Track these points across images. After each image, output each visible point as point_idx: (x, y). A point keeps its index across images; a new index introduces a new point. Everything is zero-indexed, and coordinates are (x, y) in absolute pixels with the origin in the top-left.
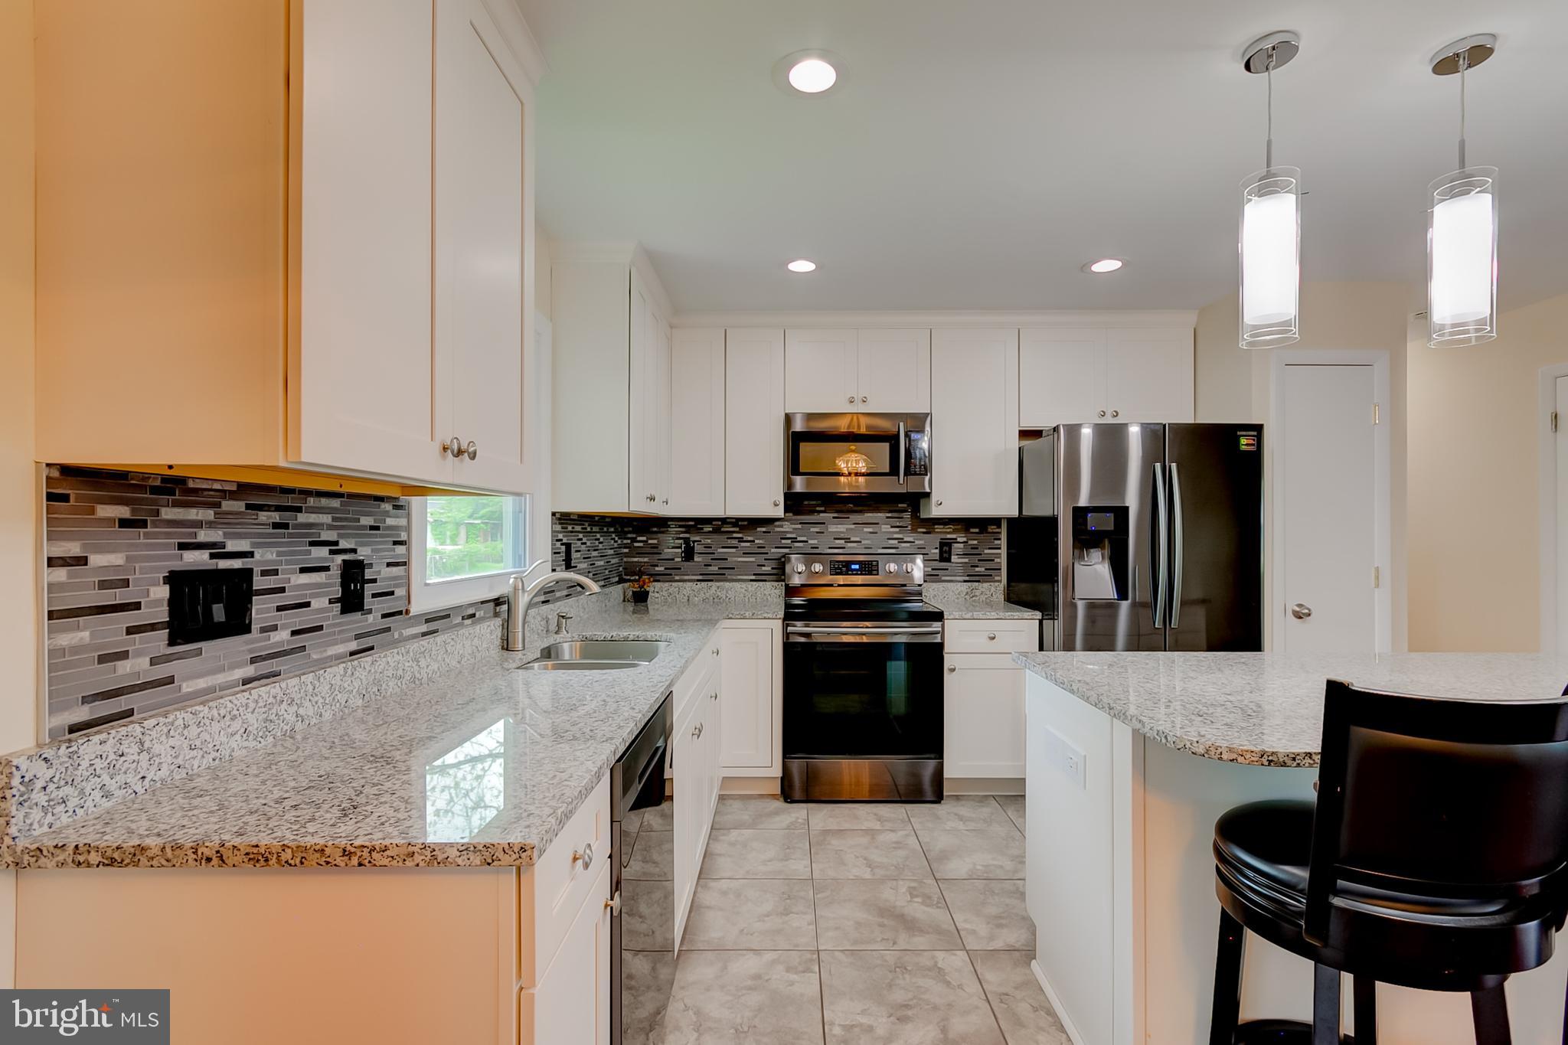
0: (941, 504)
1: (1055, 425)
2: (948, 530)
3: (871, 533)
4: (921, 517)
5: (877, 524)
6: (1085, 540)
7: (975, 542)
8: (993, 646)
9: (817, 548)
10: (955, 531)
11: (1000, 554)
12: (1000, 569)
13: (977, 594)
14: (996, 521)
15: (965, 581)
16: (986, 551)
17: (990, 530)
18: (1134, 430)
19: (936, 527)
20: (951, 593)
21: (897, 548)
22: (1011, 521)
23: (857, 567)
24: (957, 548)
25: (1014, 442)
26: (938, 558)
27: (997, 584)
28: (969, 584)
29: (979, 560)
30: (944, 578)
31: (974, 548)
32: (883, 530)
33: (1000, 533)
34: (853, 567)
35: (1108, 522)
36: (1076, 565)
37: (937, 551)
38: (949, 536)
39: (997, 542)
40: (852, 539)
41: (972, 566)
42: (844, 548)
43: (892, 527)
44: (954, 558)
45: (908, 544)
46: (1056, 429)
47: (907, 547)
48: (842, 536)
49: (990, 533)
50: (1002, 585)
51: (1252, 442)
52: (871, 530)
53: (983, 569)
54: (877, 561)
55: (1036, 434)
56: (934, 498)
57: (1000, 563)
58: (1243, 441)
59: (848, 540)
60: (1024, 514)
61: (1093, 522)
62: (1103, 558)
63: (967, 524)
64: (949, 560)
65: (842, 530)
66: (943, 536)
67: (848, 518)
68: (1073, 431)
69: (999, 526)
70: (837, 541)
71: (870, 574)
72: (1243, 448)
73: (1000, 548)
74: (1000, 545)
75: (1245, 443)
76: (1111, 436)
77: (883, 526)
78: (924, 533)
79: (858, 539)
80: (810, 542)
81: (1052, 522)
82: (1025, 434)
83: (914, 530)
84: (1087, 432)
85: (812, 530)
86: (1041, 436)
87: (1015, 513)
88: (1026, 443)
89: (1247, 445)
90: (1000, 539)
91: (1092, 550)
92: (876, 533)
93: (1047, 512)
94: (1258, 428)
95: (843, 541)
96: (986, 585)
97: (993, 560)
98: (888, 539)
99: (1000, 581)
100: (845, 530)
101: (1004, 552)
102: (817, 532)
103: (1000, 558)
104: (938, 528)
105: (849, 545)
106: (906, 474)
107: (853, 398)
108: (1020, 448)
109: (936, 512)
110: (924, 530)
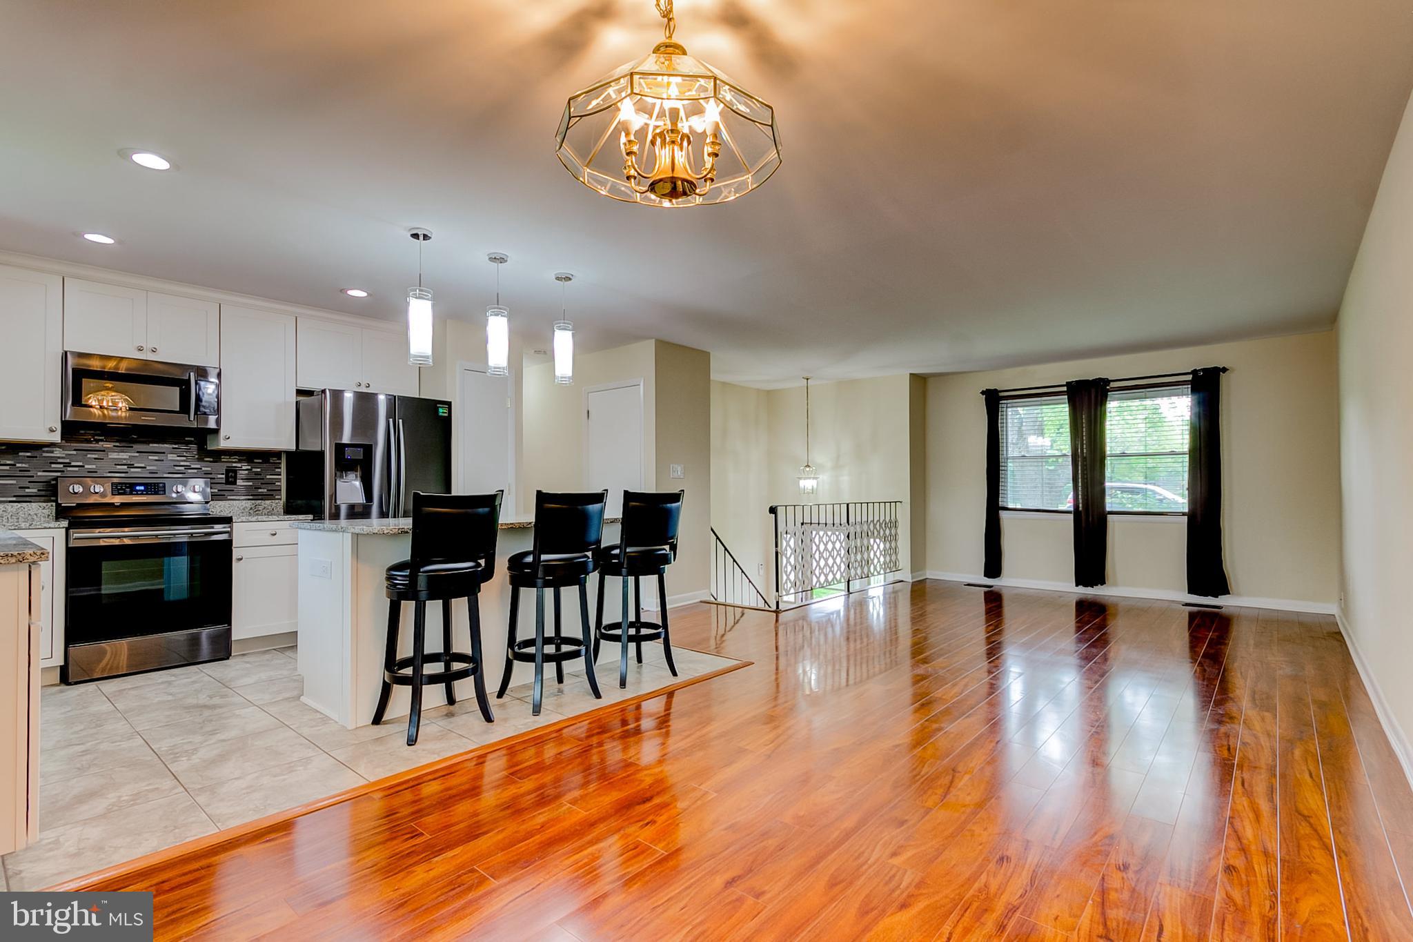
0: (229, 438)
1: (323, 388)
2: (234, 460)
3: (156, 460)
4: (208, 449)
5: (164, 453)
6: (344, 465)
7: (259, 470)
8: (274, 540)
9: (96, 472)
10: (240, 461)
11: (280, 479)
12: (280, 490)
13: (260, 509)
14: (277, 454)
15: (249, 500)
16: (268, 477)
17: (271, 461)
18: (382, 398)
19: (223, 457)
20: (236, 508)
21: (185, 473)
22: (288, 453)
23: (142, 488)
24: (242, 474)
25: (293, 398)
26: (224, 482)
27: (277, 501)
28: (253, 501)
29: (262, 484)
30: (229, 497)
31: (257, 473)
32: (169, 458)
33: (280, 463)
34: (138, 488)
35: (359, 454)
36: (338, 482)
37: (224, 476)
38: (234, 465)
39: (277, 470)
40: (136, 465)
41: (255, 488)
42: (127, 472)
43: (178, 456)
44: (239, 482)
45: (196, 471)
46: (324, 391)
47: (195, 473)
48: (124, 462)
49: (272, 463)
50: (282, 502)
51: (445, 411)
52: (156, 458)
53: (265, 490)
54: (164, 484)
55: (309, 393)
56: (223, 433)
57: (280, 486)
58: (441, 410)
59: (131, 466)
60: (300, 448)
61: (349, 454)
62: (356, 477)
63: (249, 456)
64: (235, 483)
65: (125, 457)
66: (229, 465)
67: (132, 447)
68: (337, 395)
69: (280, 458)
70: (119, 467)
71: (156, 493)
72: (441, 414)
73: (280, 475)
74: (281, 472)
75: (442, 411)
76: (365, 401)
77: (169, 455)
78: (210, 462)
79: (143, 465)
80: (86, 466)
81: (320, 455)
82: (300, 392)
83: (200, 459)
84: (348, 396)
85: (89, 456)
86: (313, 395)
87: (293, 448)
88: (300, 398)
89: (443, 413)
90: (280, 468)
91: (349, 472)
92: (163, 460)
93: (318, 449)
94: (449, 404)
95: (126, 467)
96: (268, 502)
97: (275, 484)
98: (174, 466)
99: (280, 499)
100: (128, 457)
101: (283, 477)
102: (95, 459)
103: (280, 482)
104: (224, 458)
105: (132, 470)
106: (196, 413)
107: (142, 347)
108: (297, 402)
109: (223, 444)
110: (212, 460)
